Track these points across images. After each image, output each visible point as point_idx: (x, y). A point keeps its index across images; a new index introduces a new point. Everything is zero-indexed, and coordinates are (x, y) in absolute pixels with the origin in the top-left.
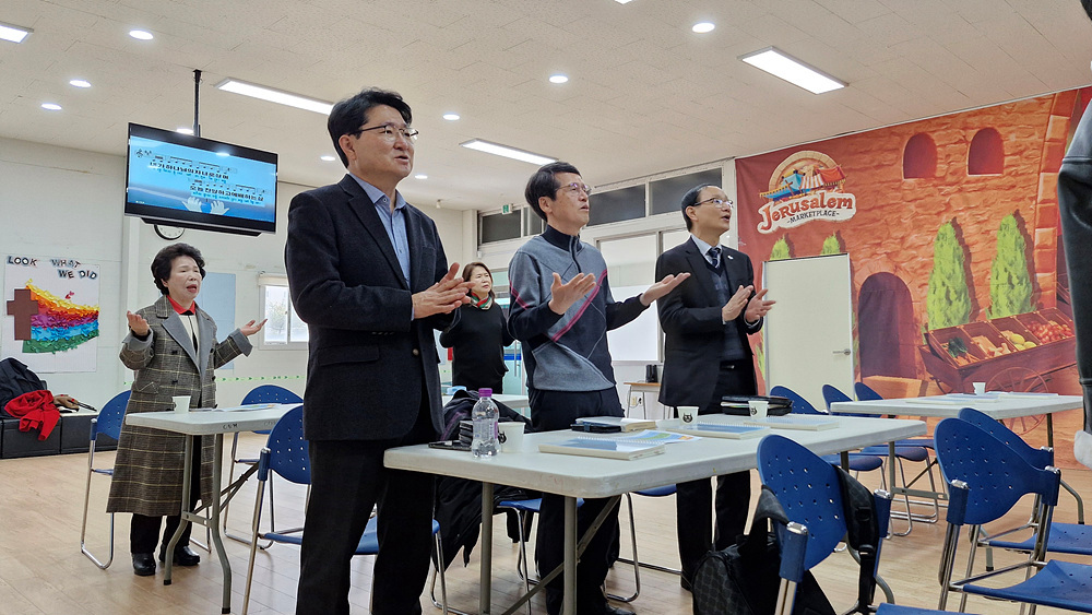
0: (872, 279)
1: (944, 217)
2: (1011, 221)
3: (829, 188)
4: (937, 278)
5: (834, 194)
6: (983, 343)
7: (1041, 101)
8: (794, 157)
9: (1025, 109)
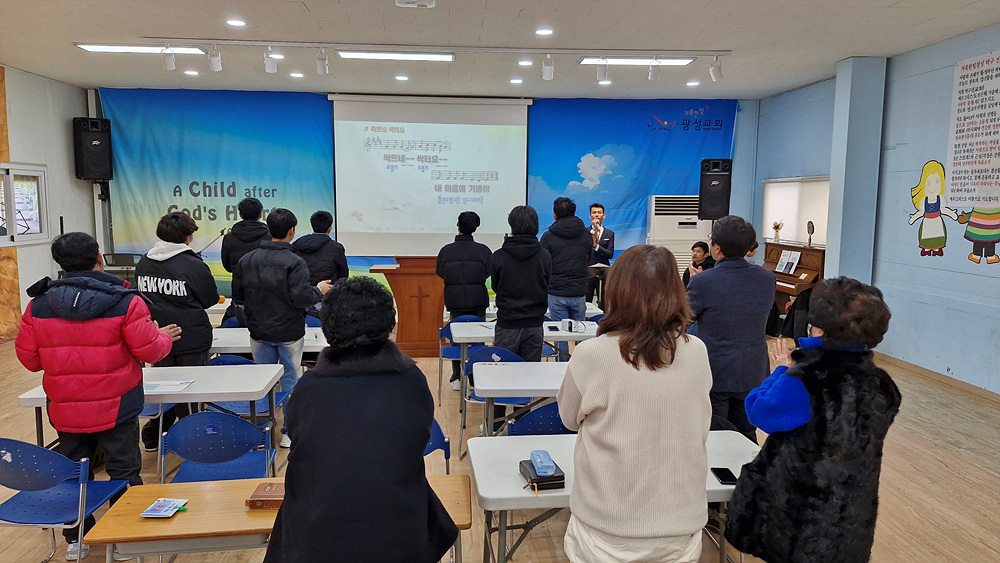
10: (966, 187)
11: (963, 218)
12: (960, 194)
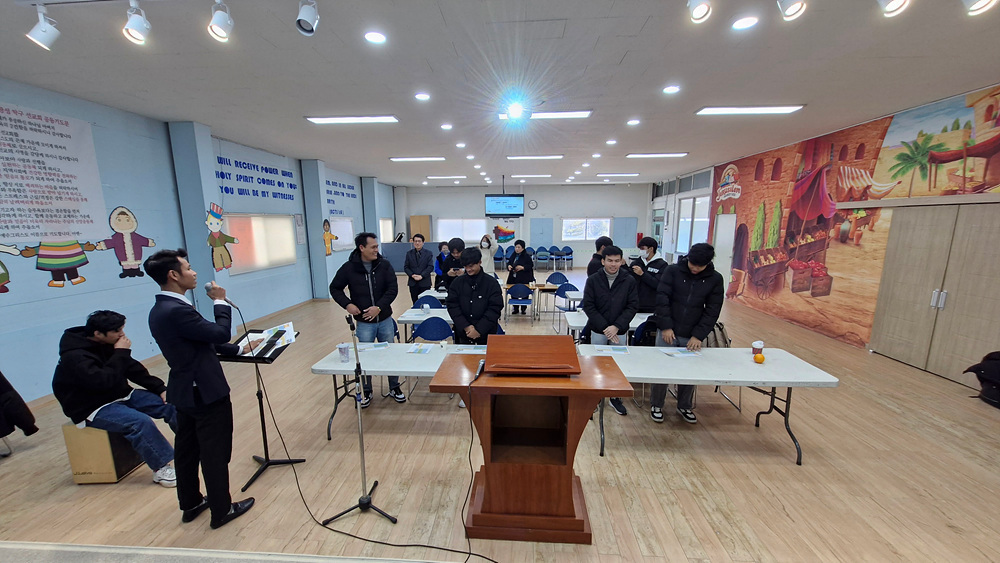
0: (741, 225)
1: (762, 201)
2: (778, 203)
3: (735, 182)
4: (756, 228)
5: (736, 186)
6: (762, 257)
7: (795, 145)
8: (728, 167)
9: (789, 149)
10: (25, 224)
11: (27, 252)
12: (17, 231)
